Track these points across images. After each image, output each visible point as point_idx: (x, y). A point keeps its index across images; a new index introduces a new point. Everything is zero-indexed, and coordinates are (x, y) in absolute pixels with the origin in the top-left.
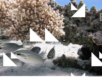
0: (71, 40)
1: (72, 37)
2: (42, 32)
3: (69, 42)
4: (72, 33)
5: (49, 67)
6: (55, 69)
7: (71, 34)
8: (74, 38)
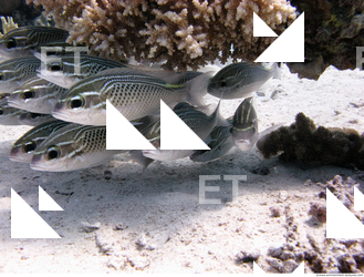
0: (330, 49)
1: (334, 36)
2: (202, 15)
3: (321, 59)
4: (333, 18)
5: (245, 167)
6: (266, 174)
7: (327, 23)
8: (341, 40)
